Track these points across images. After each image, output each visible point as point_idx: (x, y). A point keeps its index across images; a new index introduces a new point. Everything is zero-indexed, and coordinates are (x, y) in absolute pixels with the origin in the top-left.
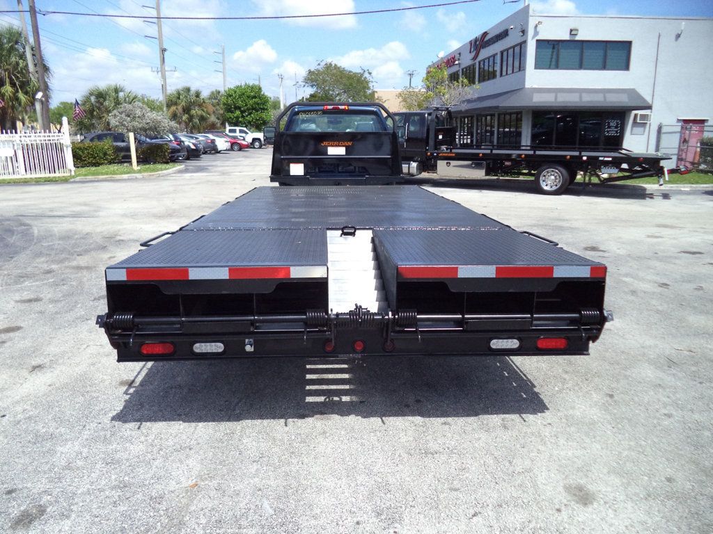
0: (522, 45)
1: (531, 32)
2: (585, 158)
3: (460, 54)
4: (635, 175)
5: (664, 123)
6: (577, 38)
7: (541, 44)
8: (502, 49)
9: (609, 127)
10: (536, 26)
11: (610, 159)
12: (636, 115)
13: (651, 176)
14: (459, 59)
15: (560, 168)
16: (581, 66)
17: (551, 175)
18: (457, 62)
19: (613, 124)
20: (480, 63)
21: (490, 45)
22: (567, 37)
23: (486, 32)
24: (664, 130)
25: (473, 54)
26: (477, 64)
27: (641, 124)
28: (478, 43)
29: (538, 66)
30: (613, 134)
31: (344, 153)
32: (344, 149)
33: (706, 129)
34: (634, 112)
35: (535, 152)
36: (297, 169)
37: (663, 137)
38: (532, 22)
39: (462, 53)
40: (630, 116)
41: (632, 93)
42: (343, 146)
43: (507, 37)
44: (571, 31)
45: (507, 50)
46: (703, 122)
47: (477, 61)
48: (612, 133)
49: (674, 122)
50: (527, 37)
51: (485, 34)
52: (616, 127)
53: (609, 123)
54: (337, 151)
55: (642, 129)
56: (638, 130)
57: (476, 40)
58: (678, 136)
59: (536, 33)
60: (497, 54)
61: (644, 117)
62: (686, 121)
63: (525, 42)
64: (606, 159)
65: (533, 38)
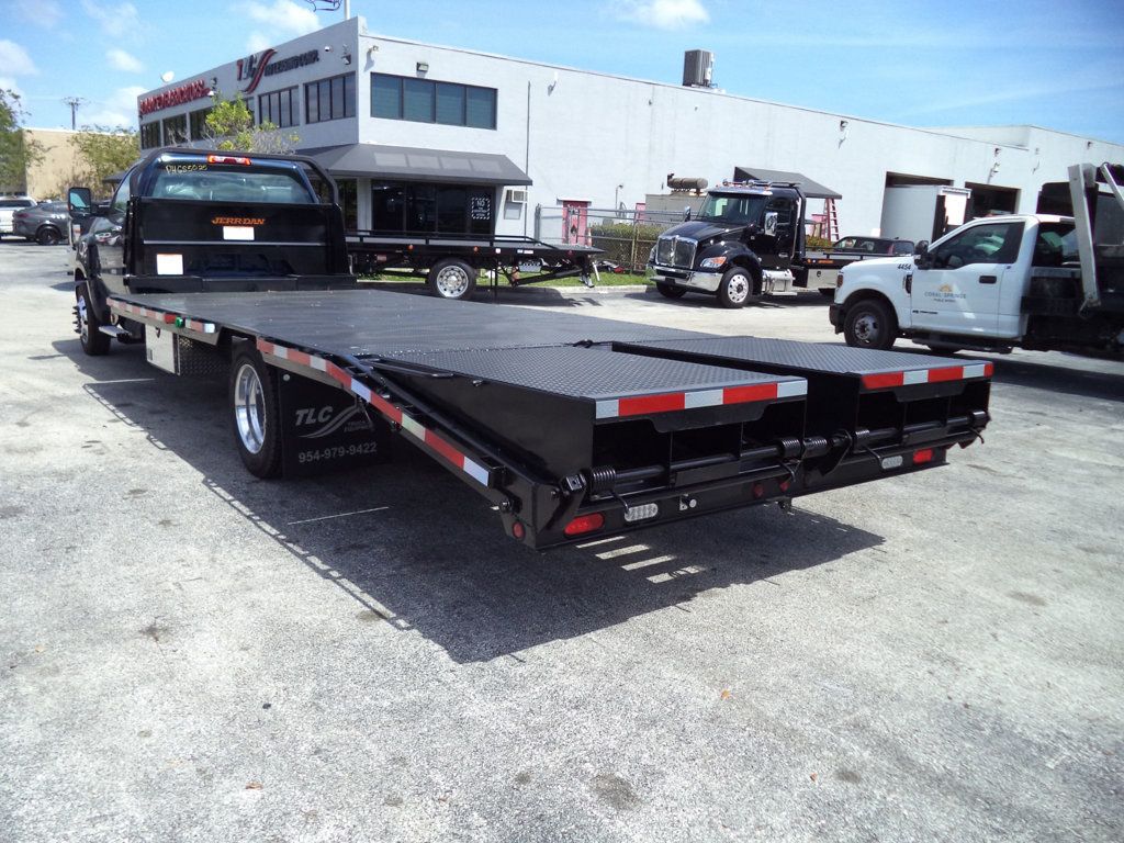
0: (349, 78)
1: (362, 61)
2: (498, 251)
3: (215, 80)
4: (558, 274)
5: (543, 204)
6: (427, 77)
7: (377, 78)
8: (307, 80)
9: (476, 207)
10: (369, 52)
11: (532, 252)
12: (509, 192)
13: (576, 275)
14: (214, 89)
15: (464, 265)
16: (434, 118)
17: (451, 275)
18: (211, 93)
19: (481, 202)
20: (260, 97)
21: (281, 71)
22: (413, 73)
23: (270, 50)
24: (544, 213)
25: (247, 83)
26: (256, 100)
27: (515, 203)
28: (255, 66)
29: (376, 112)
30: (481, 217)
31: (252, 237)
32: (252, 230)
33: (589, 213)
34: (506, 188)
35: (427, 242)
36: (170, 265)
37: (544, 223)
38: (363, 46)
39: (219, 78)
40: (501, 193)
41: (503, 160)
42: (249, 225)
43: (316, 63)
44: (418, 65)
45: (318, 83)
46: (585, 204)
47: (255, 94)
48: (481, 215)
49: (554, 203)
50: (357, 66)
51: (269, 53)
52: (485, 208)
53: (476, 202)
54: (238, 233)
55: (516, 211)
56: (512, 212)
57: (252, 60)
58: (561, 222)
59: (370, 62)
60: (297, 87)
61: (519, 194)
62: (566, 203)
63: (353, 74)
64: (526, 252)
65: (366, 68)
